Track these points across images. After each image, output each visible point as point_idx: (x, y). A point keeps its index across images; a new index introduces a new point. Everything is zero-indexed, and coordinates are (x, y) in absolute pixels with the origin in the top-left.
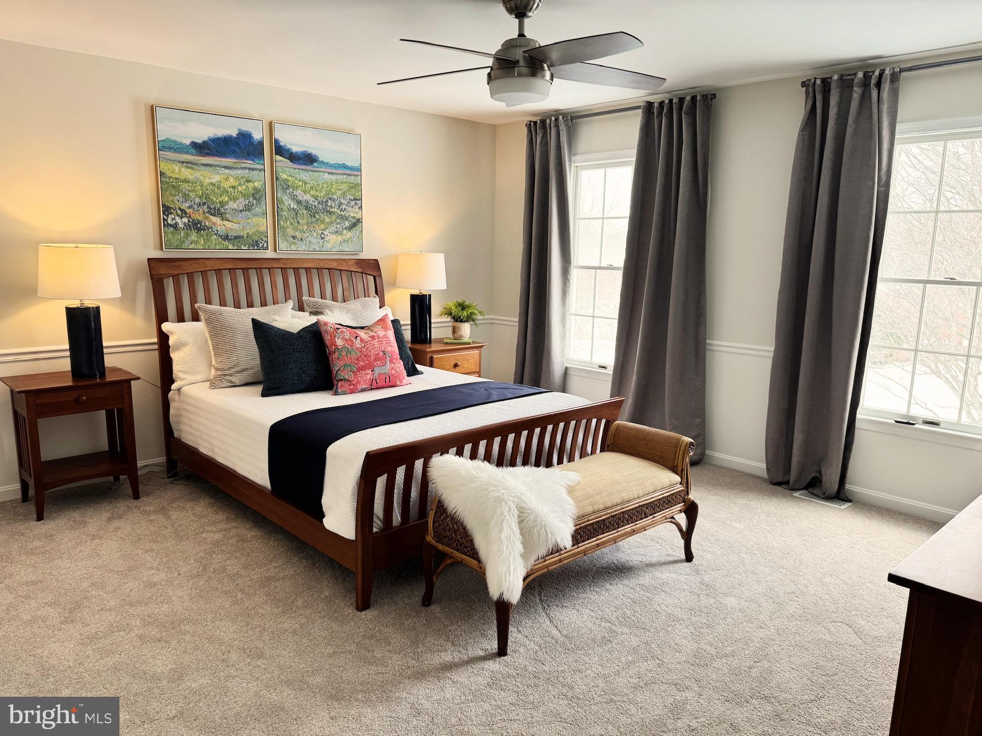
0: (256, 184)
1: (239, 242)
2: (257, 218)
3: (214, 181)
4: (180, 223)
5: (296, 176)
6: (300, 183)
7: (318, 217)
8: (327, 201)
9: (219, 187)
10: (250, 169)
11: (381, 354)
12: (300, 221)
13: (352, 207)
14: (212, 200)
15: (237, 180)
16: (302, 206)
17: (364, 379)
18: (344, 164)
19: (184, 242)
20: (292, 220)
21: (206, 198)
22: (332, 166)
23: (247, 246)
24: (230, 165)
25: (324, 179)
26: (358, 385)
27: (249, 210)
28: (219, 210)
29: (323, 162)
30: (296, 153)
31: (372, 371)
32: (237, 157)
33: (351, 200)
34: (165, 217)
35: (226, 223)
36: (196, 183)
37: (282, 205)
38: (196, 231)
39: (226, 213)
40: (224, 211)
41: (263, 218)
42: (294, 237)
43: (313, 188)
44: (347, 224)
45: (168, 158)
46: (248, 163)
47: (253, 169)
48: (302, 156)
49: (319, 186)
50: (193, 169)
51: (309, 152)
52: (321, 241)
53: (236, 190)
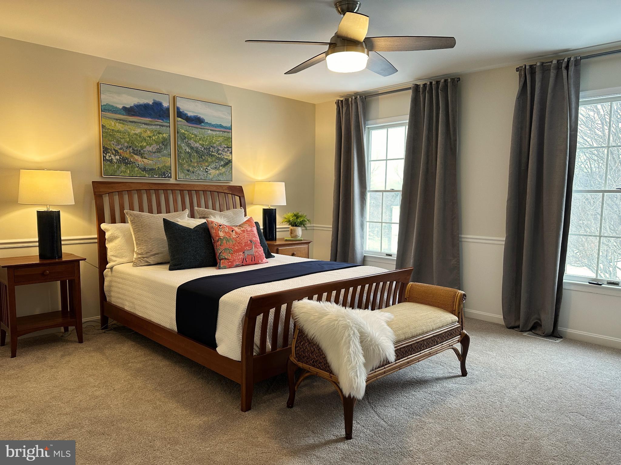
0: (164, 135)
1: (153, 173)
2: (164, 158)
3: (137, 132)
4: (114, 159)
5: (190, 131)
6: (193, 136)
7: (204, 158)
8: (210, 148)
9: (140, 137)
10: (160, 125)
11: (249, 242)
12: (193, 160)
13: (226, 152)
14: (136, 144)
15: (152, 132)
16: (194, 150)
17: (238, 258)
18: (221, 124)
19: (116, 171)
20: (187, 160)
21: (131, 143)
22: (213, 126)
23: (158, 175)
24: (148, 123)
25: (208, 134)
26: (234, 262)
27: (159, 152)
28: (140, 151)
29: (207, 123)
30: (191, 117)
31: (243, 253)
32: (152, 118)
33: (225, 148)
34: (105, 155)
35: (144, 160)
36: (126, 133)
37: (181, 149)
38: (125, 165)
39: (144, 154)
40: (143, 152)
41: (168, 158)
42: (188, 171)
43: (201, 139)
44: (222, 163)
45: (108, 116)
46: (160, 122)
47: (162, 126)
48: (194, 119)
49: (205, 138)
50: (123, 124)
51: (198, 117)
52: (205, 174)
53: (151, 138)
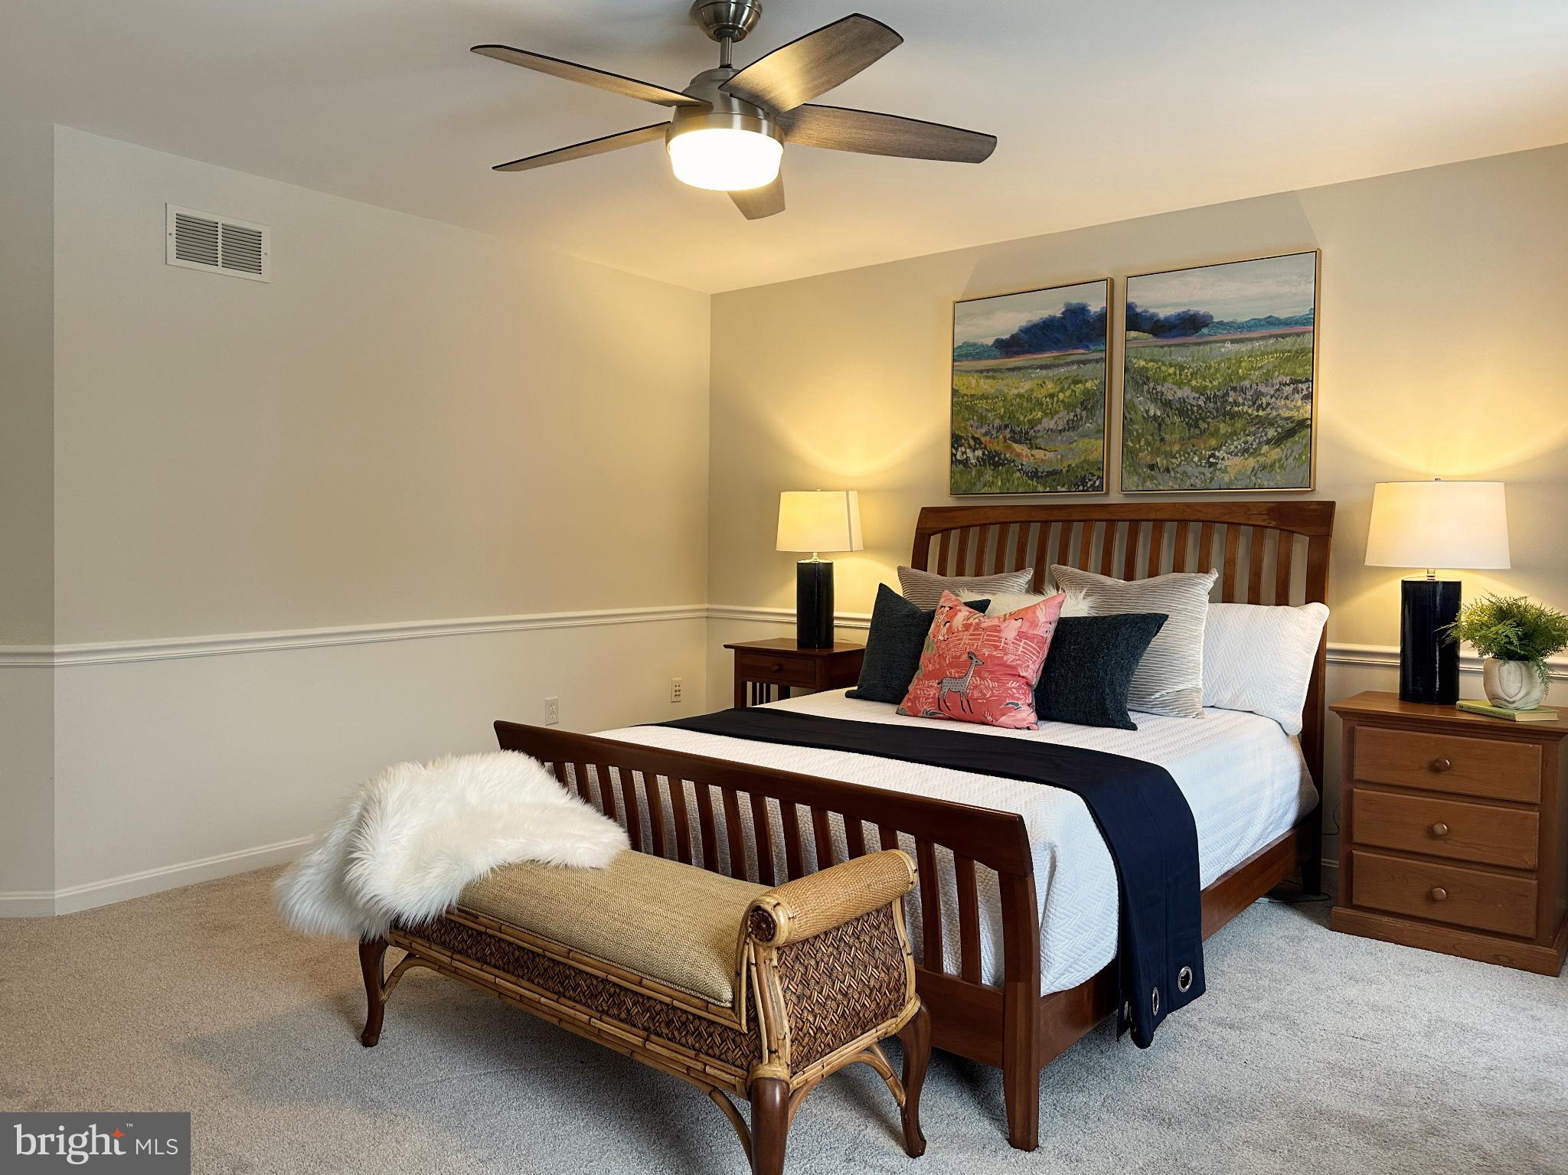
0: (1089, 385)
1: (1054, 481)
2: (1086, 440)
3: (1022, 391)
4: (971, 458)
5: (1164, 358)
6: (1171, 371)
7: (1203, 425)
8: (1227, 394)
9: (1029, 399)
10: (1079, 362)
12: (1167, 437)
13: (1287, 398)
14: (1018, 418)
15: (1059, 382)
16: (1171, 409)
17: (924, 694)
18: (1270, 317)
19: (974, 484)
20: (1150, 438)
21: (1009, 417)
22: (1241, 327)
23: (1066, 486)
24: (1049, 363)
25: (1222, 355)
26: (917, 702)
27: (1074, 428)
28: (1027, 433)
29: (1221, 323)
30: (1167, 319)
32: (1058, 350)
33: (1286, 384)
34: (954, 452)
35: (1035, 452)
36: (998, 398)
37: (1132, 413)
38: (992, 467)
39: (1037, 438)
40: (1033, 434)
41: (1097, 439)
42: (1152, 467)
43: (1197, 373)
44: (1271, 433)
45: (963, 369)
46: (1079, 353)
47: (1084, 362)
48: (1176, 322)
49: (1210, 369)
50: (994, 378)
51: (1191, 313)
52: (1207, 471)
53: (1055, 399)
